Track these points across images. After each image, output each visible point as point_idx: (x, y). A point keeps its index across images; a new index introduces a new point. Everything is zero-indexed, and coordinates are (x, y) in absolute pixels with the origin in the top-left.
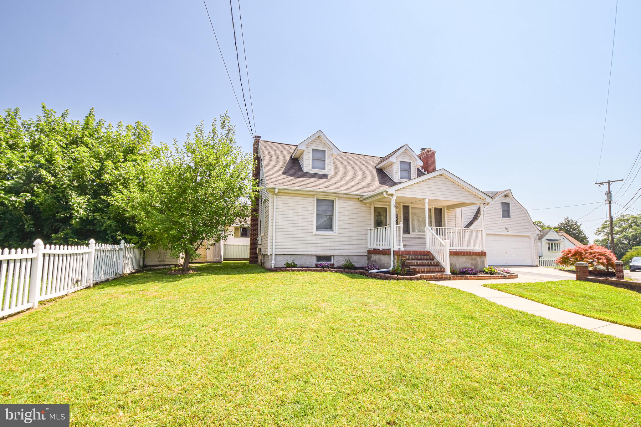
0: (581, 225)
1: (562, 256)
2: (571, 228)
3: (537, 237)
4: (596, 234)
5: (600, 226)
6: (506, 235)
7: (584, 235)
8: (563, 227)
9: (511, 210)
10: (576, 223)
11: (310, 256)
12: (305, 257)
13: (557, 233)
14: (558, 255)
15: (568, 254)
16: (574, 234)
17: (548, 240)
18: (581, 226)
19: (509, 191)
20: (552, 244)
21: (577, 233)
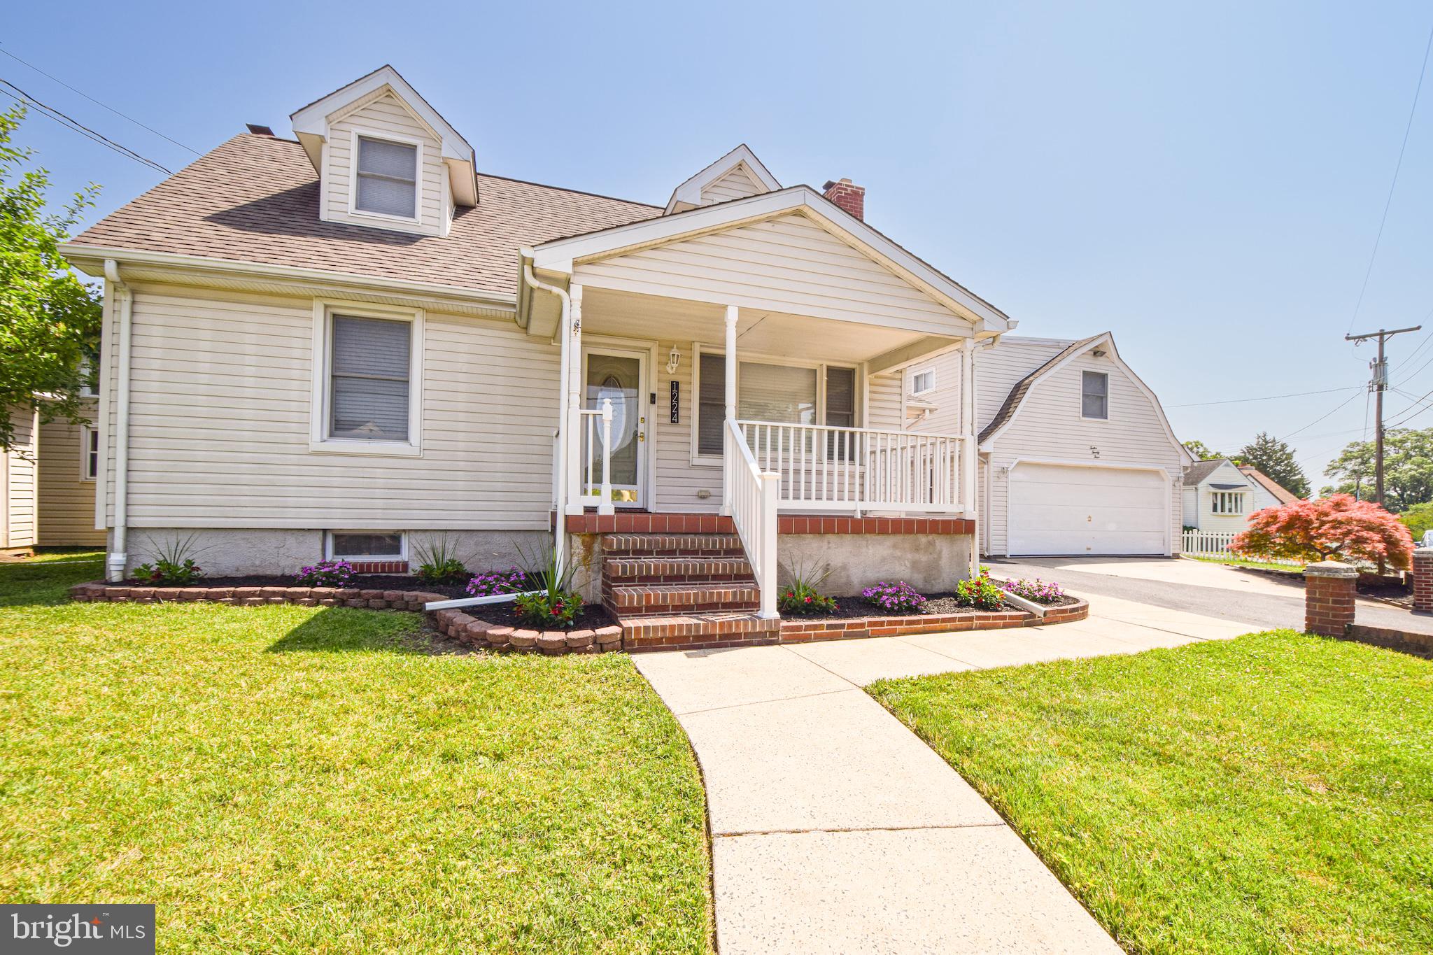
0: (1294, 451)
1: (1250, 529)
2: (1270, 458)
3: (1182, 475)
4: (1327, 473)
5: (1338, 455)
6: (1090, 468)
7: (1299, 476)
8: (1251, 457)
9: (1109, 395)
10: (1283, 447)
11: (301, 533)
12: (273, 541)
13: (1239, 469)
14: (1240, 525)
15: (1267, 524)
16: (1277, 473)
17: (1213, 485)
18: (1294, 454)
19: (1107, 337)
20: (1223, 495)
21: (1284, 470)
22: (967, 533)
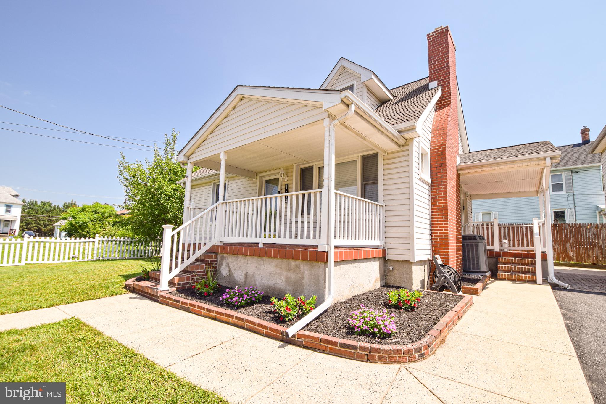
22: (321, 261)
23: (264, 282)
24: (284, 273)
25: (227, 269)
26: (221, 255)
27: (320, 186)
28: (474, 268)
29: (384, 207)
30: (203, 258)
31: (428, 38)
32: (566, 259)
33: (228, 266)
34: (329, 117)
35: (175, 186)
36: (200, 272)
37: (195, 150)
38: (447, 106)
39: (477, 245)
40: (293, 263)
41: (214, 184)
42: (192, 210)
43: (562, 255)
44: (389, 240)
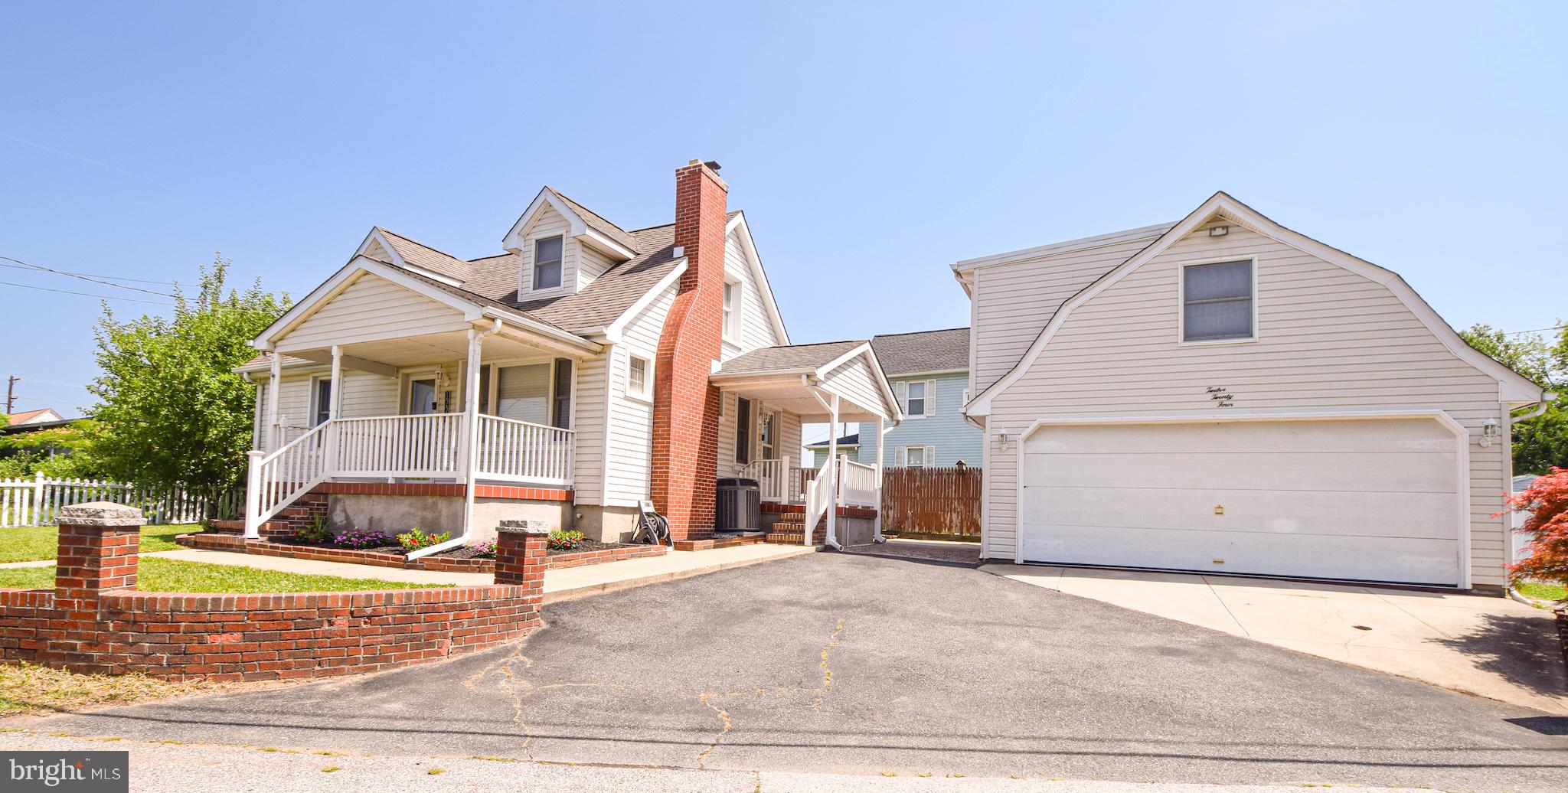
6: (1206, 426)
9: (1256, 295)
22: (460, 496)
23: (394, 526)
24: (420, 513)
25: (343, 515)
26: (334, 496)
27: (463, 409)
28: (731, 526)
29: (576, 435)
30: (306, 499)
31: (677, 175)
32: (972, 530)
33: (345, 511)
34: (474, 328)
35: (226, 377)
36: (303, 518)
37: (288, 333)
38: (692, 289)
39: (736, 492)
40: (430, 500)
41: (315, 379)
42: (283, 430)
43: (967, 523)
44: (579, 479)
